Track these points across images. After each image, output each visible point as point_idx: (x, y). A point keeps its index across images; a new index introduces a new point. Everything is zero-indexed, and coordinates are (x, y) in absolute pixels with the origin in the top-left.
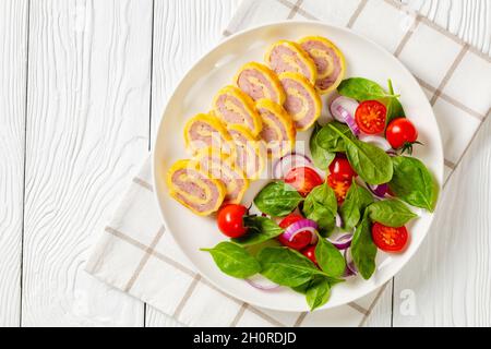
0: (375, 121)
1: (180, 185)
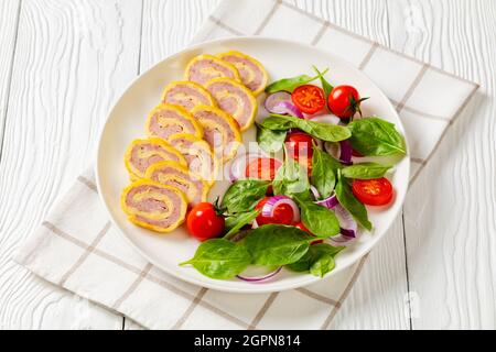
0: (314, 101)
1: (137, 206)
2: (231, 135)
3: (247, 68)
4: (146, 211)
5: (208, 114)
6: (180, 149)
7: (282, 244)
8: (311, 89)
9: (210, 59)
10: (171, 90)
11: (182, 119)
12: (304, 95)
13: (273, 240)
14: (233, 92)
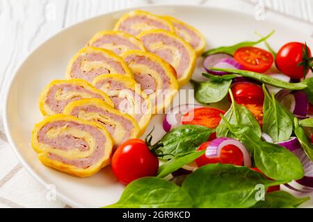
0: (260, 59)
1: (51, 143)
2: (166, 81)
3: (182, 32)
4: (61, 149)
5: (141, 59)
6: (106, 91)
7: (231, 189)
8: (256, 50)
9: (143, 14)
10: (98, 41)
11: (109, 62)
12: (248, 55)
13: (219, 184)
14: (170, 44)
